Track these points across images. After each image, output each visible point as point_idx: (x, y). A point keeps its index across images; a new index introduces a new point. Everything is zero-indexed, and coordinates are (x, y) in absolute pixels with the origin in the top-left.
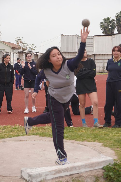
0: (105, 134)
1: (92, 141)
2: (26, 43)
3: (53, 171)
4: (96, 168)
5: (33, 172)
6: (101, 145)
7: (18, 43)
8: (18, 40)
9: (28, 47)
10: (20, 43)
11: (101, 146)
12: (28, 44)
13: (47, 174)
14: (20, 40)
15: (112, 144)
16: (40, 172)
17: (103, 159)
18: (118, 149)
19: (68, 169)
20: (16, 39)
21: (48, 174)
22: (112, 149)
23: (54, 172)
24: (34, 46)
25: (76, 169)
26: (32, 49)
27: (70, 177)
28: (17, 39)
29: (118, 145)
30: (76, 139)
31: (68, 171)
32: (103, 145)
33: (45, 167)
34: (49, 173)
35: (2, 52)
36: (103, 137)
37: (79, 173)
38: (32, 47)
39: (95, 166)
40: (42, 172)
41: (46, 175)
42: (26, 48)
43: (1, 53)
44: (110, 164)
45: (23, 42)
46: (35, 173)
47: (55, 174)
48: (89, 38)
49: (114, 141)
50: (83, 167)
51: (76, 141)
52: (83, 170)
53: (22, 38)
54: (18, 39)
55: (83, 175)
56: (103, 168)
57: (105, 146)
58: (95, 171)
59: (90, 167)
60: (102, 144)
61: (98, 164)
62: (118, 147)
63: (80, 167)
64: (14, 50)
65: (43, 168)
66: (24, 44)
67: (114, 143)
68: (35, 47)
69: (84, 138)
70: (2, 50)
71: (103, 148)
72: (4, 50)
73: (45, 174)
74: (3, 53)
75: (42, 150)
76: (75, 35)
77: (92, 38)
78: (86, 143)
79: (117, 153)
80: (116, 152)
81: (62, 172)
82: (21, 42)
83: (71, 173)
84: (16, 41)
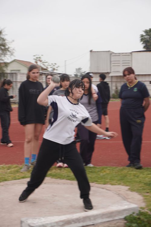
0: (134, 175)
1: (116, 184)
2: (47, 62)
3: (61, 221)
4: (117, 218)
5: (35, 222)
6: (127, 189)
7: (36, 62)
8: (37, 58)
9: (49, 67)
11: (127, 191)
12: (49, 63)
13: (53, 225)
14: (40, 58)
15: (141, 187)
16: (44, 223)
17: (126, 207)
18: (148, 194)
19: (80, 219)
22: (140, 194)
23: (61, 223)
24: (56, 66)
25: (90, 219)
26: (54, 69)
28: (35, 58)
29: (149, 189)
30: (97, 181)
31: (79, 222)
32: (129, 189)
33: (51, 217)
34: (55, 224)
36: (131, 179)
37: (93, 225)
38: (54, 67)
39: (115, 216)
40: (47, 222)
42: (47, 68)
44: (134, 213)
45: (43, 61)
46: (37, 224)
49: (145, 184)
50: (99, 216)
51: (96, 183)
52: (100, 221)
53: (42, 55)
56: (125, 219)
57: (132, 190)
58: (115, 222)
59: (108, 217)
60: (129, 187)
61: (119, 212)
62: (148, 191)
63: (95, 217)
65: (49, 217)
66: (45, 64)
67: (143, 187)
68: (58, 66)
69: (107, 181)
71: (129, 192)
73: (50, 226)
75: (53, 195)
78: (109, 186)
79: (146, 200)
80: (145, 197)
81: (73, 223)
82: (41, 61)
83: (84, 224)
84: (34, 59)
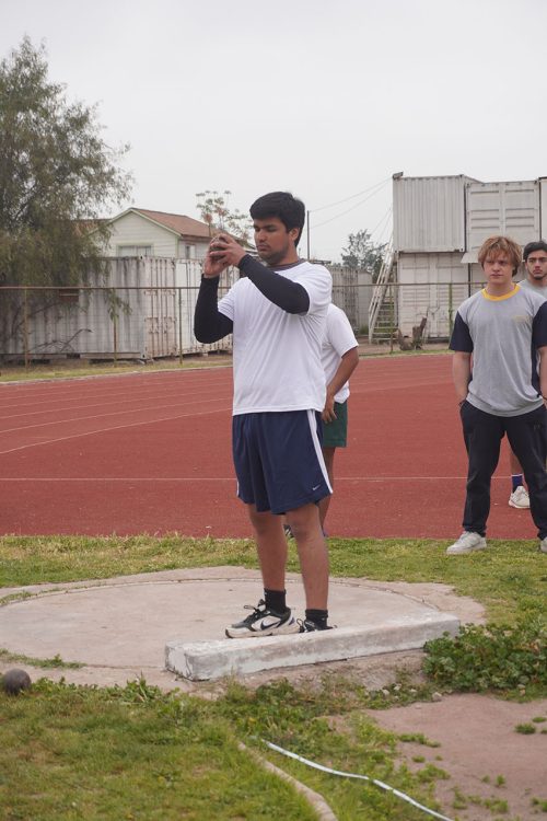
3: (262, 647)
4: (403, 646)
5: (200, 649)
7: (208, 218)
8: (210, 201)
10: (216, 219)
13: (244, 655)
14: (220, 201)
20: (201, 197)
21: (247, 658)
23: (264, 653)
25: (335, 645)
27: (317, 668)
30: (369, 574)
31: (309, 653)
34: (250, 655)
35: (136, 258)
37: (344, 660)
39: (401, 641)
41: (241, 660)
43: (135, 262)
45: (232, 212)
47: (267, 658)
48: (518, 187)
50: (359, 639)
52: (361, 651)
53: (227, 192)
54: (207, 197)
55: (359, 665)
56: (425, 648)
61: (411, 632)
63: (350, 641)
64: (192, 248)
70: (138, 247)
72: (148, 247)
73: (236, 657)
74: (141, 264)
76: (457, 177)
77: (532, 186)
82: (222, 213)
83: (322, 658)
84: (199, 206)
